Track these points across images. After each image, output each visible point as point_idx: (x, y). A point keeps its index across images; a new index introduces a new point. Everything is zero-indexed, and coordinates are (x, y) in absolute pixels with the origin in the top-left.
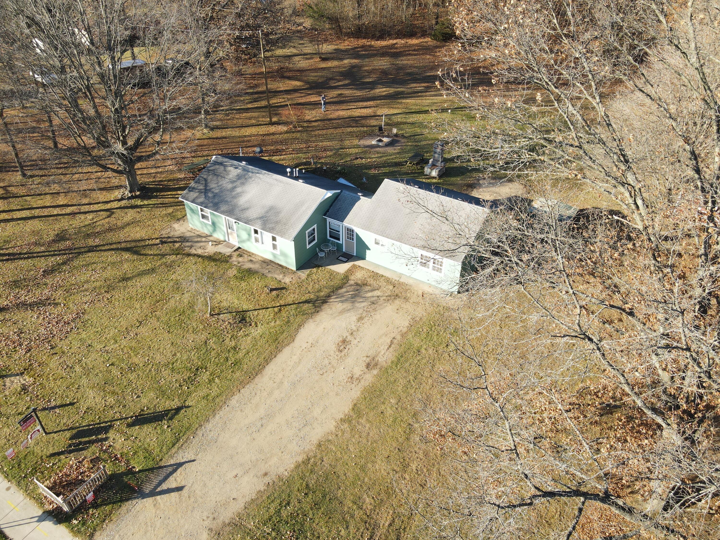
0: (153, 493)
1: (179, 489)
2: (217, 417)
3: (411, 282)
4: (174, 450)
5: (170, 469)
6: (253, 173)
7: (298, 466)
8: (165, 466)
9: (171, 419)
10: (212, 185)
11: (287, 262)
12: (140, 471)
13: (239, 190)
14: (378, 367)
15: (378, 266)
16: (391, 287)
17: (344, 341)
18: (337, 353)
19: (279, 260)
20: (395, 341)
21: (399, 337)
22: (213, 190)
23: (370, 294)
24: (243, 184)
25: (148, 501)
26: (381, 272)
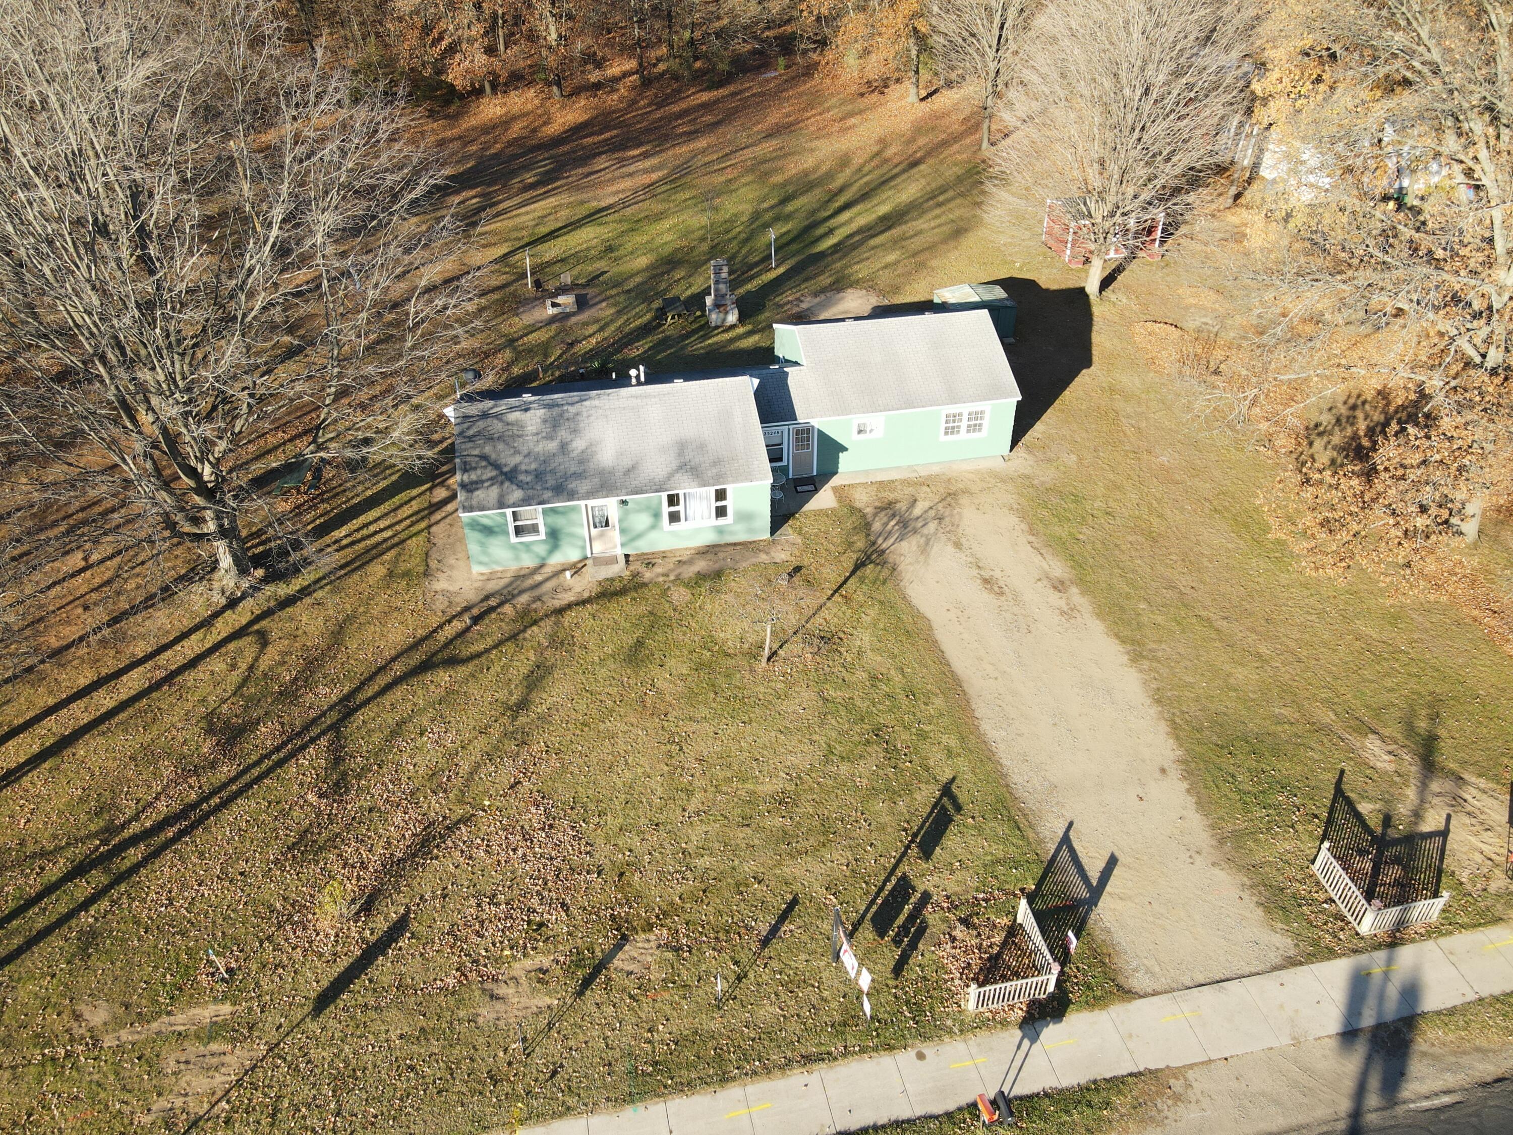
0: (1097, 892)
1: (1112, 862)
2: (1004, 761)
3: (935, 470)
4: (1030, 834)
5: (1064, 853)
6: (572, 404)
7: (1177, 738)
8: (1054, 857)
9: (959, 808)
10: (511, 461)
11: (751, 531)
12: (1039, 885)
13: (578, 445)
14: (1068, 583)
15: (867, 472)
16: (925, 488)
17: (986, 581)
18: (1003, 598)
19: (732, 533)
20: (1036, 545)
21: (1032, 538)
22: (523, 467)
23: (917, 511)
24: (575, 431)
25: (1106, 904)
26: (885, 477)
